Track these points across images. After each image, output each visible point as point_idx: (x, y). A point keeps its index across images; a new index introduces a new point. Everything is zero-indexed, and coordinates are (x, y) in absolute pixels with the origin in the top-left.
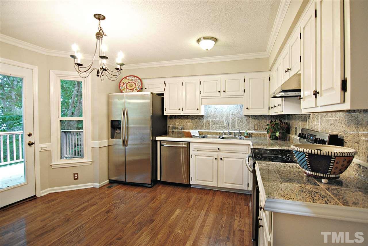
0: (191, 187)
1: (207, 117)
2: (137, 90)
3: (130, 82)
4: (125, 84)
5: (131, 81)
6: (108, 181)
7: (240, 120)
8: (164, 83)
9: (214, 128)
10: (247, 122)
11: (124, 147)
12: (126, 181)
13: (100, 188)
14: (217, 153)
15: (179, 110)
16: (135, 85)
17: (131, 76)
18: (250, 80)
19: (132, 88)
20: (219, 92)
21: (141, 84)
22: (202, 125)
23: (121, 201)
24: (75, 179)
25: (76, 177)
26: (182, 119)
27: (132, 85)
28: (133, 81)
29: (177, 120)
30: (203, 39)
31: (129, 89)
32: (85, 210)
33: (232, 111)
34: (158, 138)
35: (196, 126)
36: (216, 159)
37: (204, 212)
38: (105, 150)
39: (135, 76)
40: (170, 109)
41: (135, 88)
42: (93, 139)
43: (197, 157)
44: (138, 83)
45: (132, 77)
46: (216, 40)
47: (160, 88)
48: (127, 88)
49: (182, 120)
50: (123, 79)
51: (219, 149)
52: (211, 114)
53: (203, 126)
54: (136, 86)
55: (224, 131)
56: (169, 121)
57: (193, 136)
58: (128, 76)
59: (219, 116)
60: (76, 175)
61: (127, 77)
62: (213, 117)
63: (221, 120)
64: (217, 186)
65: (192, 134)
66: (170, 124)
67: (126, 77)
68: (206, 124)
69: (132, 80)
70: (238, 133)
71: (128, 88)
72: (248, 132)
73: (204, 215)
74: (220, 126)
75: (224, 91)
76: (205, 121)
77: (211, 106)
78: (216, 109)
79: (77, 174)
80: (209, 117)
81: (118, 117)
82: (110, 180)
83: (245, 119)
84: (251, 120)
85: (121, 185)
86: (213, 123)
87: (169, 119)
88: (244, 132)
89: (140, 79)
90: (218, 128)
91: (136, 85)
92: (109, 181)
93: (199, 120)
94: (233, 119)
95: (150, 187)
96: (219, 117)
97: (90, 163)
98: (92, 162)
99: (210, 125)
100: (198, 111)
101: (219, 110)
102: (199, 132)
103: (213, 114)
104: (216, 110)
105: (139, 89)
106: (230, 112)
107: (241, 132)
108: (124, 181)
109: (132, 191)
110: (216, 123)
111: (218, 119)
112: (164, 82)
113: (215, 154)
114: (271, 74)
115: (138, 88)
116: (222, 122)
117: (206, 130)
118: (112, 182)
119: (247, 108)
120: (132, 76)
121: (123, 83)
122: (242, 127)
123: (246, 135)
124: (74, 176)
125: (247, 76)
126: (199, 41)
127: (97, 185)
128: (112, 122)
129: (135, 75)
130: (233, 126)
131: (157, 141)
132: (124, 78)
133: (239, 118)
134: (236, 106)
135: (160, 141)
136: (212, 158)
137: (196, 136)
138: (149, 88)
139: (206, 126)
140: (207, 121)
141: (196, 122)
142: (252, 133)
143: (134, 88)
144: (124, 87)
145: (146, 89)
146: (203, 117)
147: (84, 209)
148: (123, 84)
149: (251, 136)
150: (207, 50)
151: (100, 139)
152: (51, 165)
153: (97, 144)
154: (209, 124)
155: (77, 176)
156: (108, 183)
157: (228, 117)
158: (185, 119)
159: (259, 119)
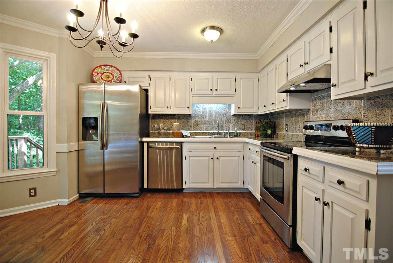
0: (183, 192)
1: (195, 117)
2: (116, 82)
3: (105, 73)
4: (100, 75)
5: (107, 72)
6: (78, 195)
7: (228, 120)
8: (149, 77)
9: (203, 128)
10: (235, 122)
11: (103, 150)
12: (107, 193)
13: (69, 204)
14: (213, 153)
15: (168, 108)
16: (113, 76)
17: (106, 65)
18: (241, 80)
19: (110, 79)
20: (211, 90)
21: (120, 75)
22: (190, 125)
23: (109, 215)
24: (31, 196)
25: (33, 193)
26: (167, 119)
27: (108, 76)
28: (110, 72)
29: (161, 120)
30: (209, 29)
31: (105, 80)
32: (63, 233)
33: (221, 111)
34: (145, 139)
35: (183, 126)
36: (212, 159)
37: (213, 213)
38: (75, 154)
39: (113, 66)
40: (156, 107)
41: (113, 80)
42: (59, 141)
43: (191, 158)
44: (116, 74)
45: (109, 67)
46: (221, 31)
47: (143, 82)
48: (102, 79)
49: (167, 121)
50: (97, 67)
51: (215, 148)
52: (200, 114)
53: (191, 126)
54: (114, 78)
55: (214, 132)
56: (152, 122)
57: (184, 136)
58: (103, 65)
60: (33, 191)
61: (101, 66)
62: (201, 117)
63: (210, 120)
64: (213, 187)
65: (184, 134)
66: (153, 124)
67: (100, 66)
68: (194, 124)
69: (108, 70)
70: (227, 133)
71: (104, 79)
72: (237, 132)
73: (215, 215)
74: (209, 127)
75: (216, 90)
76: (192, 121)
77: (199, 105)
79: (35, 189)
80: (197, 117)
81: (91, 113)
82: (80, 194)
83: (232, 119)
84: (238, 120)
85: (97, 199)
86: (201, 123)
87: (151, 119)
88: (234, 132)
89: (119, 70)
90: (207, 129)
91: (114, 76)
92: (79, 195)
93: (186, 121)
94: (221, 119)
95: (138, 196)
96: (208, 117)
97: (54, 173)
98: (57, 171)
99: (199, 125)
100: (189, 109)
101: (207, 110)
102: (190, 133)
104: (205, 109)
105: (118, 82)
106: (218, 112)
107: (230, 132)
108: (103, 193)
109: (116, 203)
110: (204, 123)
111: (206, 119)
112: (149, 76)
113: (211, 154)
114: (260, 75)
115: (117, 80)
116: (210, 122)
117: (193, 131)
118: (83, 197)
119: (239, 108)
120: (108, 65)
121: (97, 72)
122: (230, 127)
123: (235, 134)
124: (30, 193)
125: (238, 76)
126: (203, 31)
127: (65, 201)
128: (84, 119)
129: (112, 65)
130: (222, 126)
131: (144, 142)
132: (98, 67)
134: (224, 106)
135: (148, 142)
136: (208, 158)
137: (188, 136)
138: (129, 82)
139: (194, 126)
140: (195, 122)
141: (183, 122)
142: (240, 133)
143: (112, 80)
144: (98, 77)
145: (125, 82)
146: (191, 117)
147: (61, 231)
148: (96, 74)
149: (240, 136)
150: (212, 41)
151: (69, 141)
153: (64, 147)
154: (197, 125)
155: (35, 192)
156: (78, 197)
157: (216, 117)
158: (170, 119)
159: (246, 119)
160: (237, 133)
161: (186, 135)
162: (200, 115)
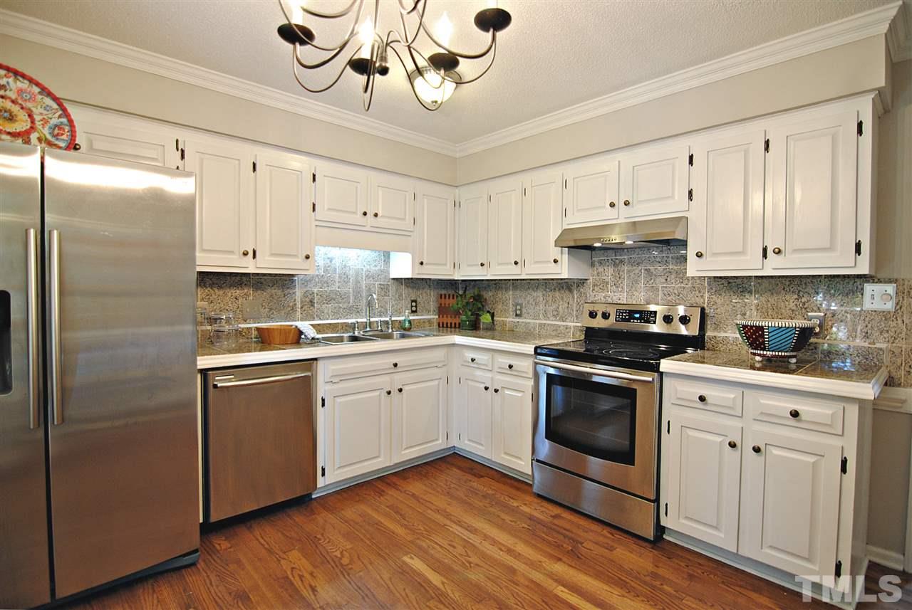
0: (312, 499)
1: (307, 281)
2: (50, 144)
7: (384, 289)
9: (326, 311)
10: (397, 296)
15: (244, 254)
16: (30, 116)
18: (424, 199)
19: (18, 127)
20: (365, 214)
21: (64, 120)
22: (291, 304)
26: (220, 287)
33: (368, 267)
35: (271, 309)
36: (389, 393)
39: (23, 76)
41: (36, 134)
43: (338, 400)
49: (221, 292)
51: (395, 365)
52: (317, 273)
53: (293, 309)
54: (38, 124)
59: (337, 279)
62: (323, 281)
63: (345, 290)
65: (308, 334)
68: (301, 302)
74: (340, 307)
75: (376, 215)
76: (298, 293)
78: (328, 258)
80: (310, 281)
83: (392, 289)
84: (404, 291)
86: (321, 299)
88: (403, 318)
90: (336, 314)
91: (37, 117)
93: (279, 292)
94: (369, 289)
95: (196, 559)
96: (339, 282)
99: (316, 305)
100: (309, 261)
101: (337, 263)
102: (312, 327)
103: (322, 272)
104: (331, 262)
106: (362, 269)
110: (329, 299)
111: (335, 288)
112: (177, 142)
115: (54, 135)
116: (343, 297)
119: (422, 263)
122: (388, 306)
123: (407, 325)
133: (382, 287)
134: (375, 254)
137: (318, 340)
139: (302, 308)
140: (305, 295)
141: (271, 296)
143: (28, 132)
146: (293, 281)
150: (436, 102)
154: (312, 303)
157: (357, 282)
158: (231, 286)
159: (418, 289)
162: (317, 276)
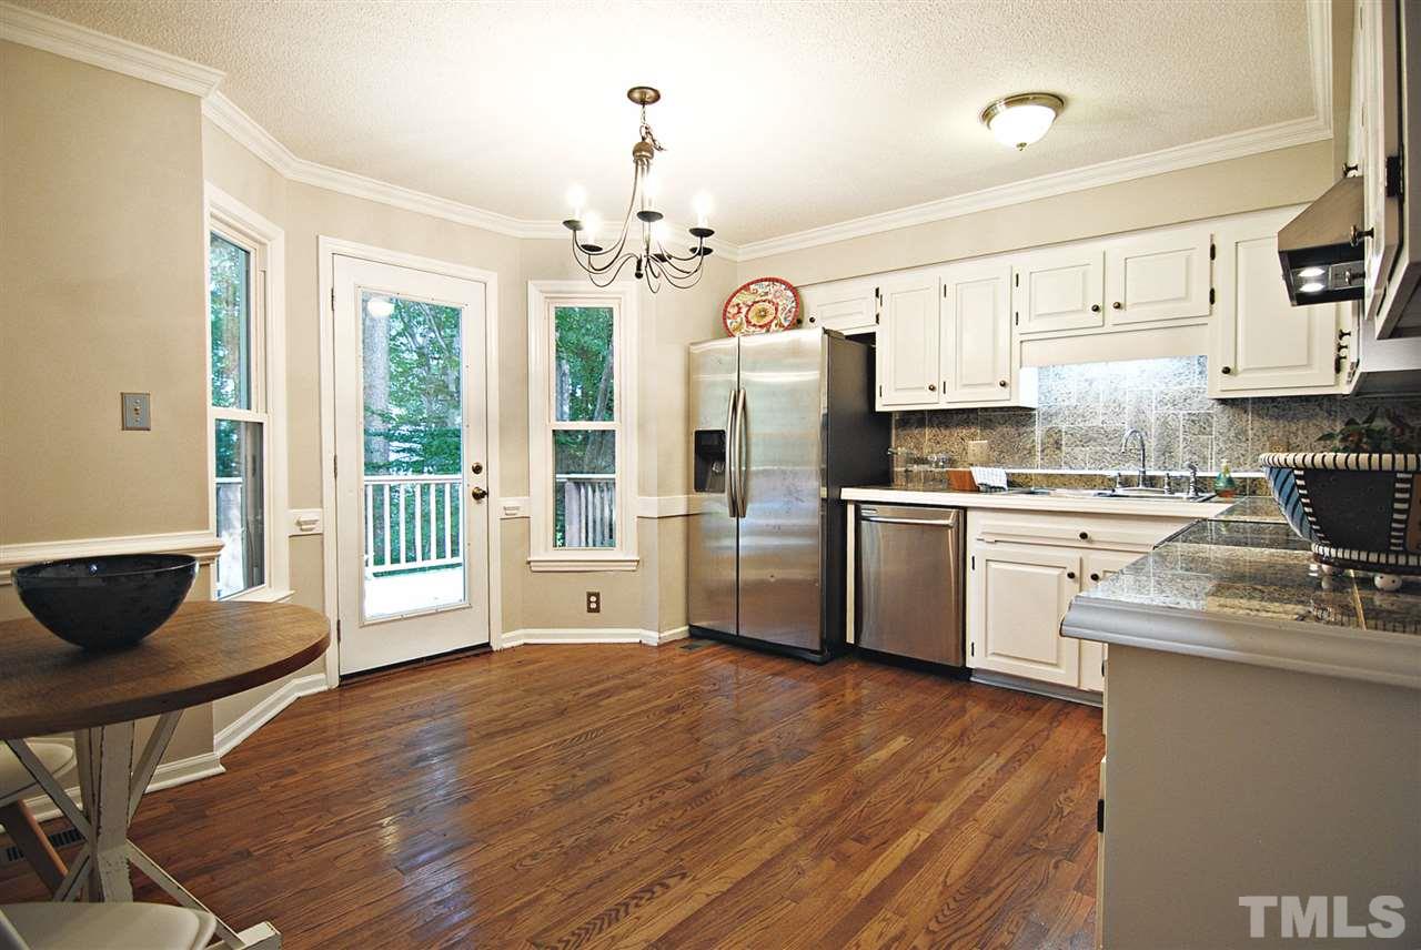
0: (969, 681)
1: (1048, 416)
2: (781, 325)
3: (758, 302)
4: (744, 310)
5: (764, 298)
6: (687, 628)
7: (1200, 423)
8: (877, 295)
9: (1080, 457)
10: (1232, 434)
11: (735, 519)
12: (741, 634)
13: (659, 646)
14: (1077, 554)
15: (932, 389)
16: (776, 309)
17: (762, 280)
18: (1239, 248)
19: (766, 320)
20: (1096, 309)
21: (794, 304)
22: (1028, 446)
23: (717, 687)
24: (590, 610)
25: (594, 604)
26: (947, 427)
27: (765, 310)
28: (770, 297)
29: (927, 431)
30: (1004, 107)
31: (754, 325)
32: (609, 697)
33: (1163, 387)
34: (848, 494)
35: (1002, 452)
36: (1071, 576)
37: (1001, 761)
38: (679, 524)
39: (777, 281)
40: (897, 390)
41: (775, 322)
42: (643, 491)
43: (994, 565)
44: (786, 300)
45: (767, 283)
46: (1057, 102)
47: (861, 313)
48: (748, 322)
49: (947, 432)
50: (738, 291)
51: (1084, 536)
52: (1066, 403)
53: (1031, 452)
54: (779, 314)
55: (1123, 473)
56: (897, 435)
57: (981, 488)
58: (752, 283)
59: (1101, 410)
60: (593, 599)
61: (749, 284)
62: (1074, 413)
63: (1110, 426)
64: (1075, 685)
65: (978, 481)
66: (901, 448)
67: (746, 287)
68: (1043, 444)
69: (766, 293)
70: (1188, 478)
71: (754, 321)
72: (1233, 475)
73: (998, 767)
74: (1106, 452)
75: (1118, 306)
76: (1039, 431)
77: (1065, 371)
78: (1086, 380)
79: (597, 595)
80: (1056, 414)
81: (715, 418)
82: (691, 626)
83: (1221, 418)
84: (1250, 423)
85: (723, 646)
86: (1072, 440)
87: (896, 429)
88: (1216, 474)
89: (794, 290)
90: (1097, 462)
91: (780, 308)
92: (690, 631)
93: (1013, 431)
94: (1165, 423)
95: (818, 660)
96: (1103, 414)
97: (633, 566)
98: (638, 561)
99: (1063, 448)
100: (1007, 390)
101: (1101, 386)
102: (1007, 474)
103: (1074, 402)
104: (1090, 385)
105: (786, 324)
106: (1150, 391)
107: (1199, 474)
108: (735, 633)
109: (755, 667)
110: (1086, 440)
111: (1097, 422)
112: (877, 290)
113: (1070, 559)
115: (785, 319)
116: (1111, 436)
117: (1042, 467)
118: (697, 634)
119: (1227, 371)
120: (766, 280)
121: (738, 305)
122: (1207, 453)
123: (1222, 486)
124: (589, 602)
125: (1225, 233)
126: (987, 115)
127: (652, 637)
128: (700, 436)
129: (776, 277)
130: (1166, 452)
131: (846, 502)
132: (741, 289)
133: (1193, 418)
134: (1181, 364)
135: (858, 504)
136: (1056, 572)
137: (994, 487)
138: (822, 317)
139: (1043, 451)
140: (1049, 433)
141: (1003, 436)
142: (1254, 479)
143: (771, 321)
144: (739, 320)
145: (812, 320)
146: (1031, 416)
147: (608, 693)
148: (735, 310)
149: (1254, 493)
150: (1022, 145)
151: (662, 488)
152: (529, 563)
153: (652, 506)
154: (1058, 446)
155: (597, 602)
156: (687, 635)
157: (1140, 411)
158: (957, 425)
159: (1294, 418)
160: (1230, 480)
161: (984, 482)
162: (1067, 407)
